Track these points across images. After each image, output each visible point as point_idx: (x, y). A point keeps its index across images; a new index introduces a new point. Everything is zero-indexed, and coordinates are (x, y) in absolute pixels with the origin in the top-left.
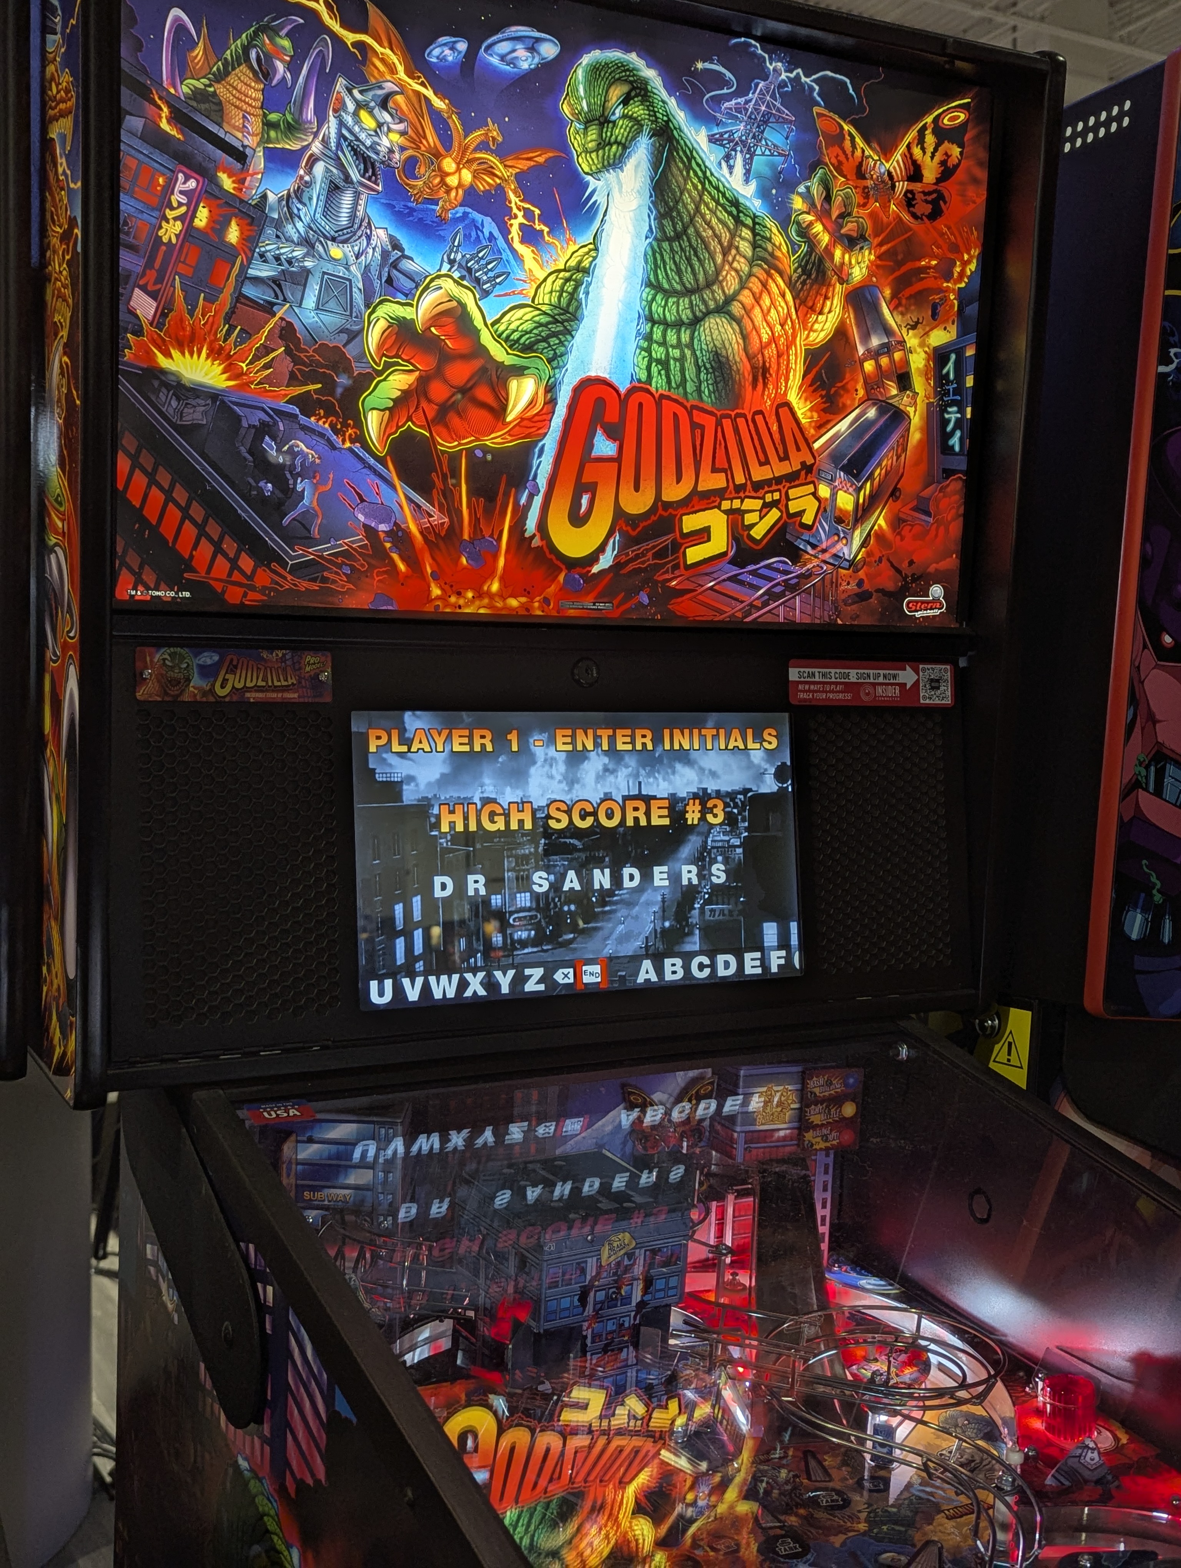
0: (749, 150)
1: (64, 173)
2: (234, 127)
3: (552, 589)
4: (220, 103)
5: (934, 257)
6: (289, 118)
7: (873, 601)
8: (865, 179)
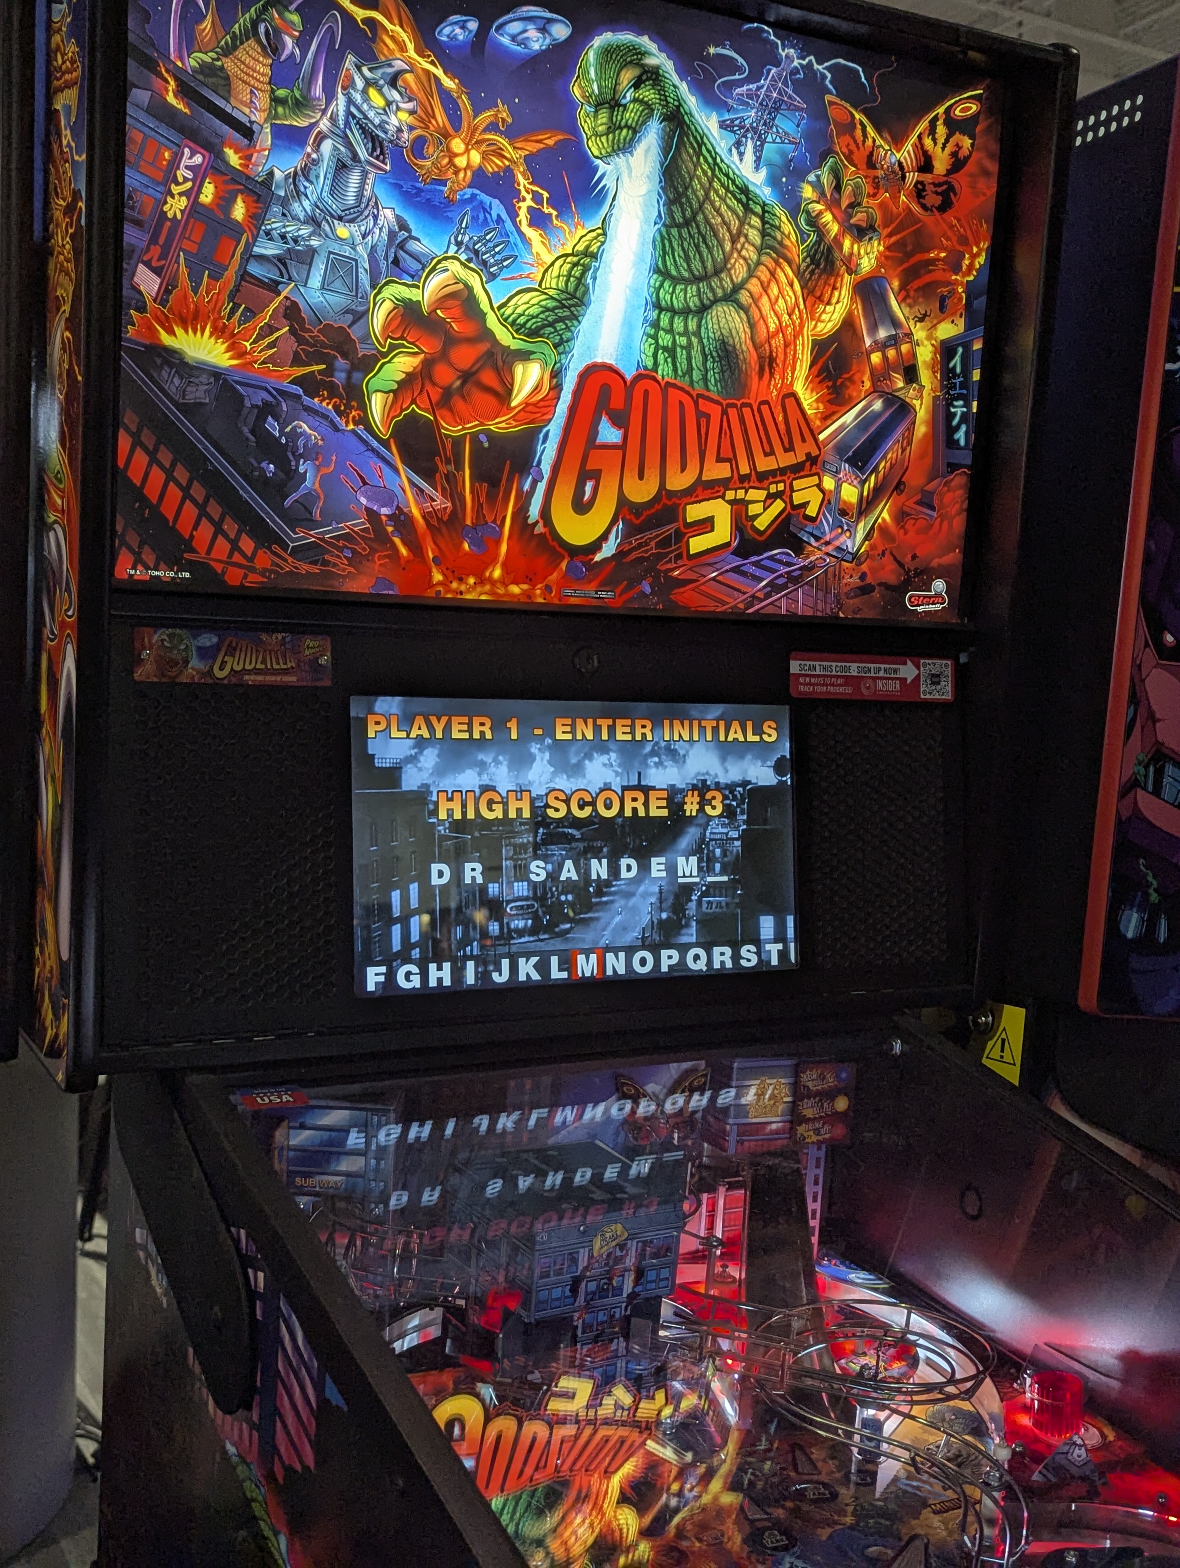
0: (760, 135)
1: (69, 145)
2: (242, 102)
3: (554, 576)
4: (227, 78)
5: (944, 249)
6: (297, 94)
7: (876, 594)
8: (876, 168)
